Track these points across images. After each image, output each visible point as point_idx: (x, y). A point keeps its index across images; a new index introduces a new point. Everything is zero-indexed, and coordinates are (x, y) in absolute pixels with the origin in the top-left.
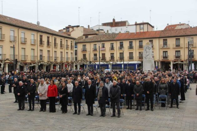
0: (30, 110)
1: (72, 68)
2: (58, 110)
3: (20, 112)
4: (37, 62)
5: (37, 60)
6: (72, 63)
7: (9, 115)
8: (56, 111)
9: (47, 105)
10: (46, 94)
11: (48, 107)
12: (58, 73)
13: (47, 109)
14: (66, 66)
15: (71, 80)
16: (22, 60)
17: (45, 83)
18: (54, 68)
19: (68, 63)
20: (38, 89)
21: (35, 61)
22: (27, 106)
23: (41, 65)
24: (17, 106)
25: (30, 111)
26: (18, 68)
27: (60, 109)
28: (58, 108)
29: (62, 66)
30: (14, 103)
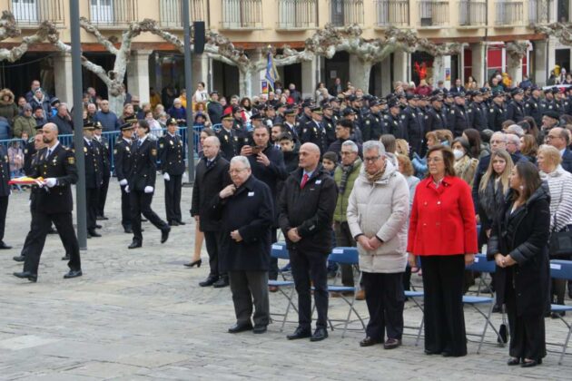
0: (303, 332)
1: (534, 68)
2: (481, 343)
3: (248, 345)
4: (317, 39)
5: (312, 25)
6: (538, 38)
7: (184, 357)
8: (469, 346)
9: (406, 305)
10: (404, 237)
11: (413, 318)
12: (448, 106)
13: (405, 331)
14: (494, 57)
15: (558, 146)
16: (226, 26)
17: (391, 166)
18: (416, 78)
19: (513, 39)
20: (350, 207)
21: (302, 32)
22: (283, 306)
23: (338, 53)
24: (222, 306)
25: (306, 341)
26: (205, 80)
27: (493, 336)
28: (480, 330)
29: (468, 61)
30: (203, 285)
